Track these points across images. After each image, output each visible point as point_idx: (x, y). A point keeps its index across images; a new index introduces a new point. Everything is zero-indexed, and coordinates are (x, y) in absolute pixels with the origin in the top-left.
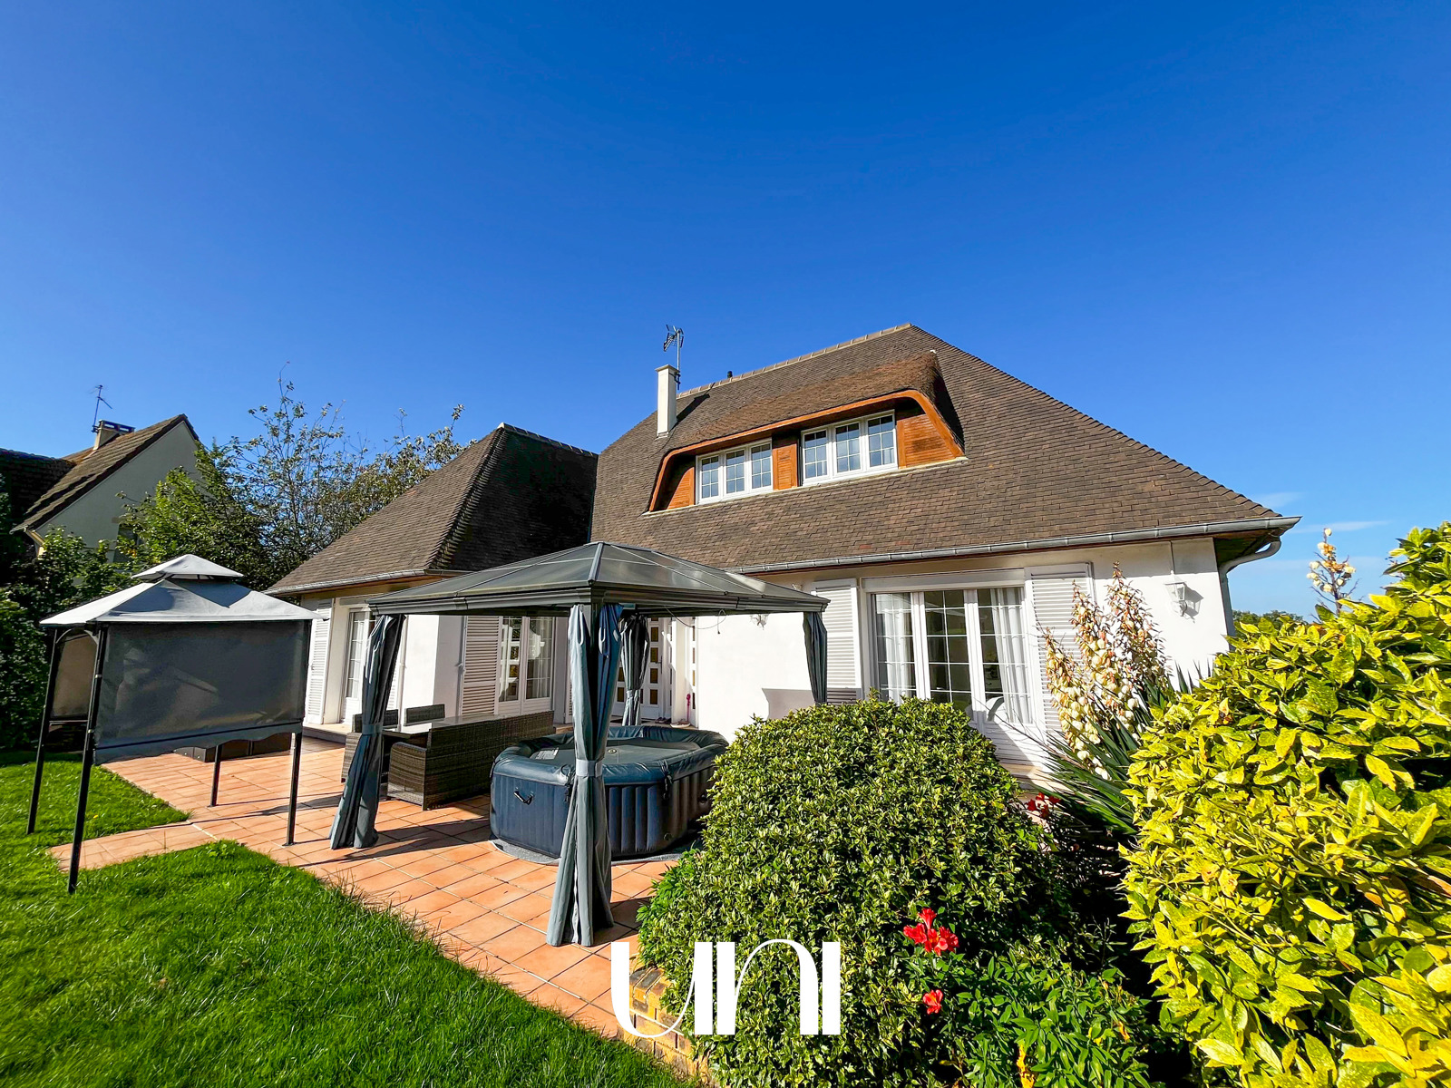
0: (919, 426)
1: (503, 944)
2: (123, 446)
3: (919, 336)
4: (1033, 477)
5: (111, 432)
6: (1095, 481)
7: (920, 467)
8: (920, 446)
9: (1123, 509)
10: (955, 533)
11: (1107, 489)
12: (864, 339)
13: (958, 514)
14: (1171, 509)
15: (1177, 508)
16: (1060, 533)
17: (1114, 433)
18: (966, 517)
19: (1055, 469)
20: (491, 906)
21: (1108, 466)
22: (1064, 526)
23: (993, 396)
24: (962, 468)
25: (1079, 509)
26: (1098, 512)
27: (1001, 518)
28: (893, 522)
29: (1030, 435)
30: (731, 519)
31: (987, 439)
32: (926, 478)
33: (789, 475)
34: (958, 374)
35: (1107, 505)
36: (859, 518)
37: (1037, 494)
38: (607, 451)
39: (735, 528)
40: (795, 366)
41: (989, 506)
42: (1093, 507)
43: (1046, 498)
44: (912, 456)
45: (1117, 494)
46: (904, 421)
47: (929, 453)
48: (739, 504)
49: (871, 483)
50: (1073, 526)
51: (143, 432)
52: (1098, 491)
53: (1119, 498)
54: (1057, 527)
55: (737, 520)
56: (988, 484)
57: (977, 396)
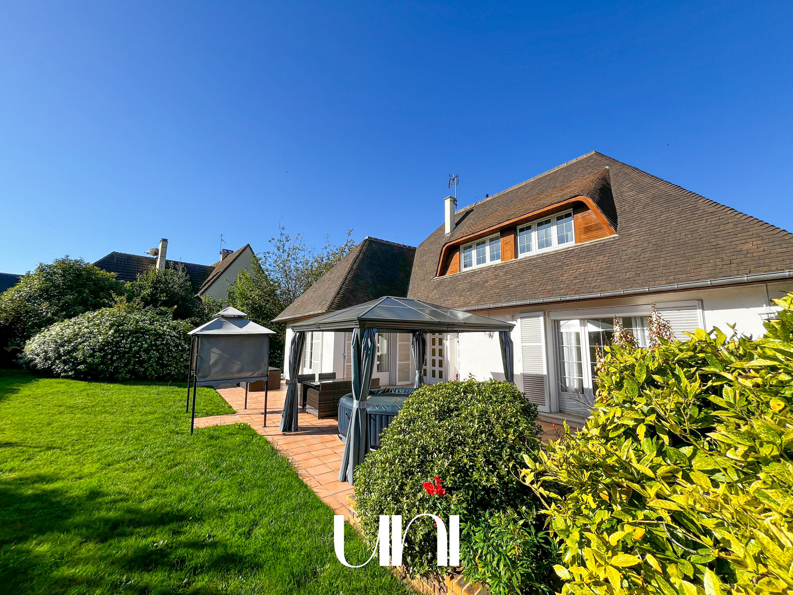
0: (588, 217)
1: (323, 477)
2: (230, 258)
3: (599, 158)
4: (660, 245)
5: (226, 253)
6: (706, 245)
7: (587, 243)
8: (588, 230)
9: (724, 263)
10: (603, 283)
11: (714, 250)
12: (565, 165)
13: (606, 271)
14: (762, 261)
15: (767, 261)
16: (673, 281)
17: (728, 209)
18: (611, 273)
19: (678, 238)
20: (325, 462)
21: (717, 233)
22: (677, 277)
23: (642, 192)
24: (613, 242)
25: (689, 264)
26: (703, 266)
27: (634, 273)
28: (565, 278)
29: (663, 217)
30: (475, 279)
31: (634, 221)
32: (589, 249)
33: (510, 253)
34: (621, 180)
35: (712, 261)
36: (546, 276)
37: (662, 256)
38: (420, 245)
39: (477, 284)
40: (522, 187)
41: (628, 265)
42: (701, 262)
43: (667, 258)
44: (583, 236)
45: (721, 252)
46: (578, 215)
47: (594, 233)
48: (481, 270)
49: (556, 254)
50: (684, 276)
51: (236, 253)
52: (707, 251)
53: (722, 256)
54: (672, 277)
55: (479, 280)
56: (629, 251)
57: (631, 193)
